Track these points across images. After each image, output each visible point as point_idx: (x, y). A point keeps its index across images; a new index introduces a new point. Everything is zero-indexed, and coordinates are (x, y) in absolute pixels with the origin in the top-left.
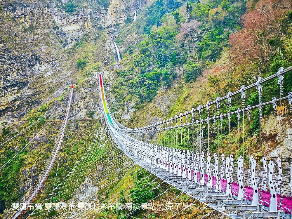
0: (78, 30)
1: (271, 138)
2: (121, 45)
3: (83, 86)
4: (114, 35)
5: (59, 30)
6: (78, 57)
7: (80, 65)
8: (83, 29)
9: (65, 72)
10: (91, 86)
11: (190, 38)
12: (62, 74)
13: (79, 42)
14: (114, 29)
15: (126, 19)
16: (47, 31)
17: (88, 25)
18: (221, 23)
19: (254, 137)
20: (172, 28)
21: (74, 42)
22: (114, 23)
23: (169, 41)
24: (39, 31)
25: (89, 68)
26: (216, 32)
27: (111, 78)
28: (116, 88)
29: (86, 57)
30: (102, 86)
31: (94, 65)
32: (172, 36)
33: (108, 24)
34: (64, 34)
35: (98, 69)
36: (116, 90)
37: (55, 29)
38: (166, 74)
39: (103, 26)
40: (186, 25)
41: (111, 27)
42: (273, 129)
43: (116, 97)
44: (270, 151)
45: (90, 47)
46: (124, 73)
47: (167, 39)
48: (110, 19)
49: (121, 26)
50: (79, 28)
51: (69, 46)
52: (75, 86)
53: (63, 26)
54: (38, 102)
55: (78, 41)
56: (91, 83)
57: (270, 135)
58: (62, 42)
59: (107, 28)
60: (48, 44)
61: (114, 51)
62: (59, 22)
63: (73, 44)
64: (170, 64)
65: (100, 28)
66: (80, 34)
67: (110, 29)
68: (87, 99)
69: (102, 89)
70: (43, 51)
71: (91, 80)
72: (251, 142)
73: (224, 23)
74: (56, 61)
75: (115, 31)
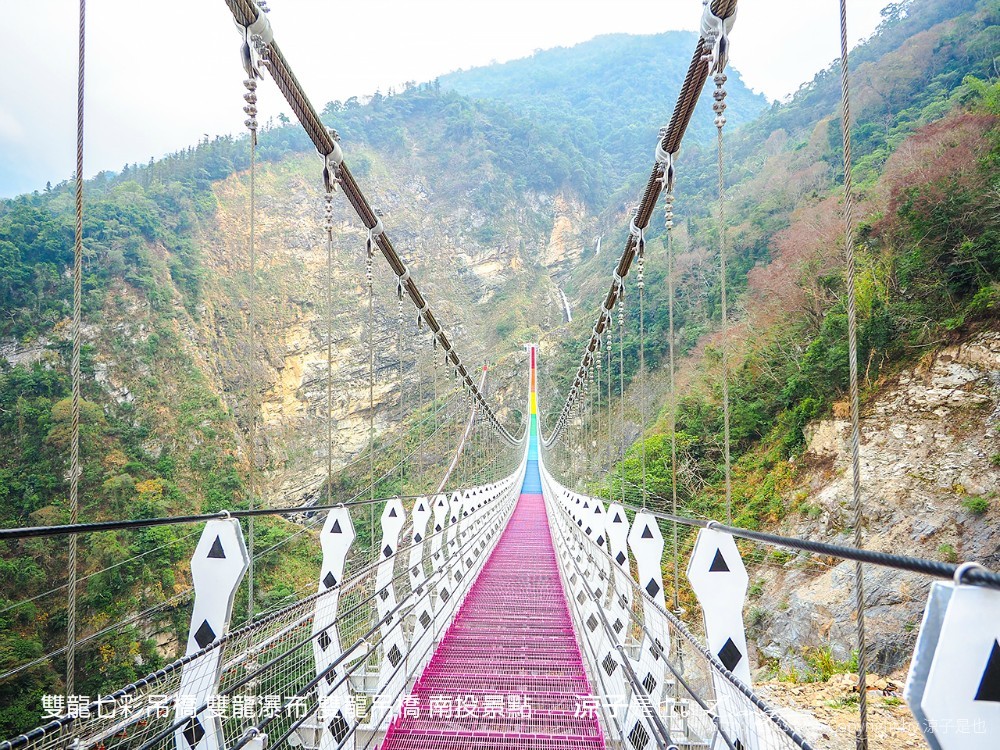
0: (500, 273)
1: (826, 463)
2: (572, 295)
3: (504, 367)
4: (561, 279)
5: (468, 273)
6: (500, 318)
7: (502, 332)
8: (507, 271)
9: (475, 344)
10: (518, 367)
11: (691, 281)
12: (471, 346)
13: (501, 293)
14: (561, 269)
15: (582, 250)
16: (446, 275)
17: (516, 263)
18: (751, 251)
19: (791, 460)
20: (661, 263)
21: (491, 294)
22: (562, 258)
23: (654, 287)
24: (433, 276)
25: (517, 336)
26: (740, 269)
27: (552, 354)
28: (560, 370)
29: (512, 318)
30: (533, 367)
31: (526, 330)
32: (660, 278)
33: (550, 260)
34: (476, 280)
35: (532, 337)
36: (561, 375)
37: (460, 271)
38: (649, 345)
39: (542, 264)
40: (686, 258)
41: (556, 266)
42: (827, 445)
43: (560, 387)
44: (821, 489)
45: (520, 300)
46: (574, 344)
47: (651, 284)
48: (554, 253)
49: (575, 262)
50: (501, 268)
51: (484, 300)
52: (490, 368)
53: (474, 265)
54: (429, 396)
55: (499, 290)
56: (517, 361)
57: (822, 457)
58: (472, 293)
59: (550, 267)
60: (448, 296)
61: (561, 306)
62: (467, 260)
63: (490, 296)
64: (656, 328)
65: (537, 268)
66: (502, 279)
67: (554, 269)
68: (510, 389)
69: (533, 372)
70: (440, 308)
71: (517, 357)
72: (786, 470)
73: (756, 251)
74: (461, 326)
75: (564, 273)
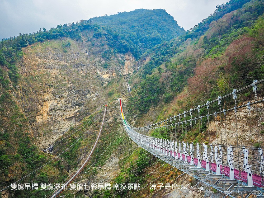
0: (109, 77)
1: (213, 133)
2: (130, 84)
3: (111, 105)
4: (127, 79)
5: (100, 77)
6: (109, 90)
7: (110, 94)
8: (111, 77)
9: (102, 98)
10: (116, 105)
11: (166, 81)
12: (101, 99)
13: (110, 83)
14: (127, 76)
15: (133, 71)
16: (93, 77)
17: (114, 74)
18: (183, 72)
19: (203, 133)
20: (157, 75)
21: (107, 83)
22: (127, 73)
23: (156, 82)
24: (90, 78)
25: (115, 96)
26: (180, 77)
27: (126, 101)
28: (128, 106)
29: (113, 90)
30: (121, 105)
31: (117, 94)
32: (157, 79)
33: (124, 74)
34: (102, 79)
35: (119, 96)
36: (128, 107)
37: (97, 76)
38: (154, 99)
39: (122, 75)
40: (164, 74)
41: (126, 75)
42: (213, 128)
43: (128, 111)
44: (212, 141)
45: (115, 85)
46: (132, 98)
47: (154, 81)
48: (125, 72)
49: (131, 74)
50: (110, 76)
51: (105, 85)
52: (107, 105)
53: (102, 75)
54: (88, 114)
55: (109, 82)
56: (116, 103)
57: (211, 132)
58: (101, 83)
59: (124, 75)
60: (94, 84)
61: (127, 88)
62: (100, 73)
63: (106, 84)
64: (156, 94)
65: (120, 76)
66: (110, 79)
67: (125, 76)
68: (113, 112)
69: (121, 107)
70: (92, 87)
71: (115, 102)
72: (201, 135)
73: (184, 72)
74: (98, 93)
75: (128, 77)
